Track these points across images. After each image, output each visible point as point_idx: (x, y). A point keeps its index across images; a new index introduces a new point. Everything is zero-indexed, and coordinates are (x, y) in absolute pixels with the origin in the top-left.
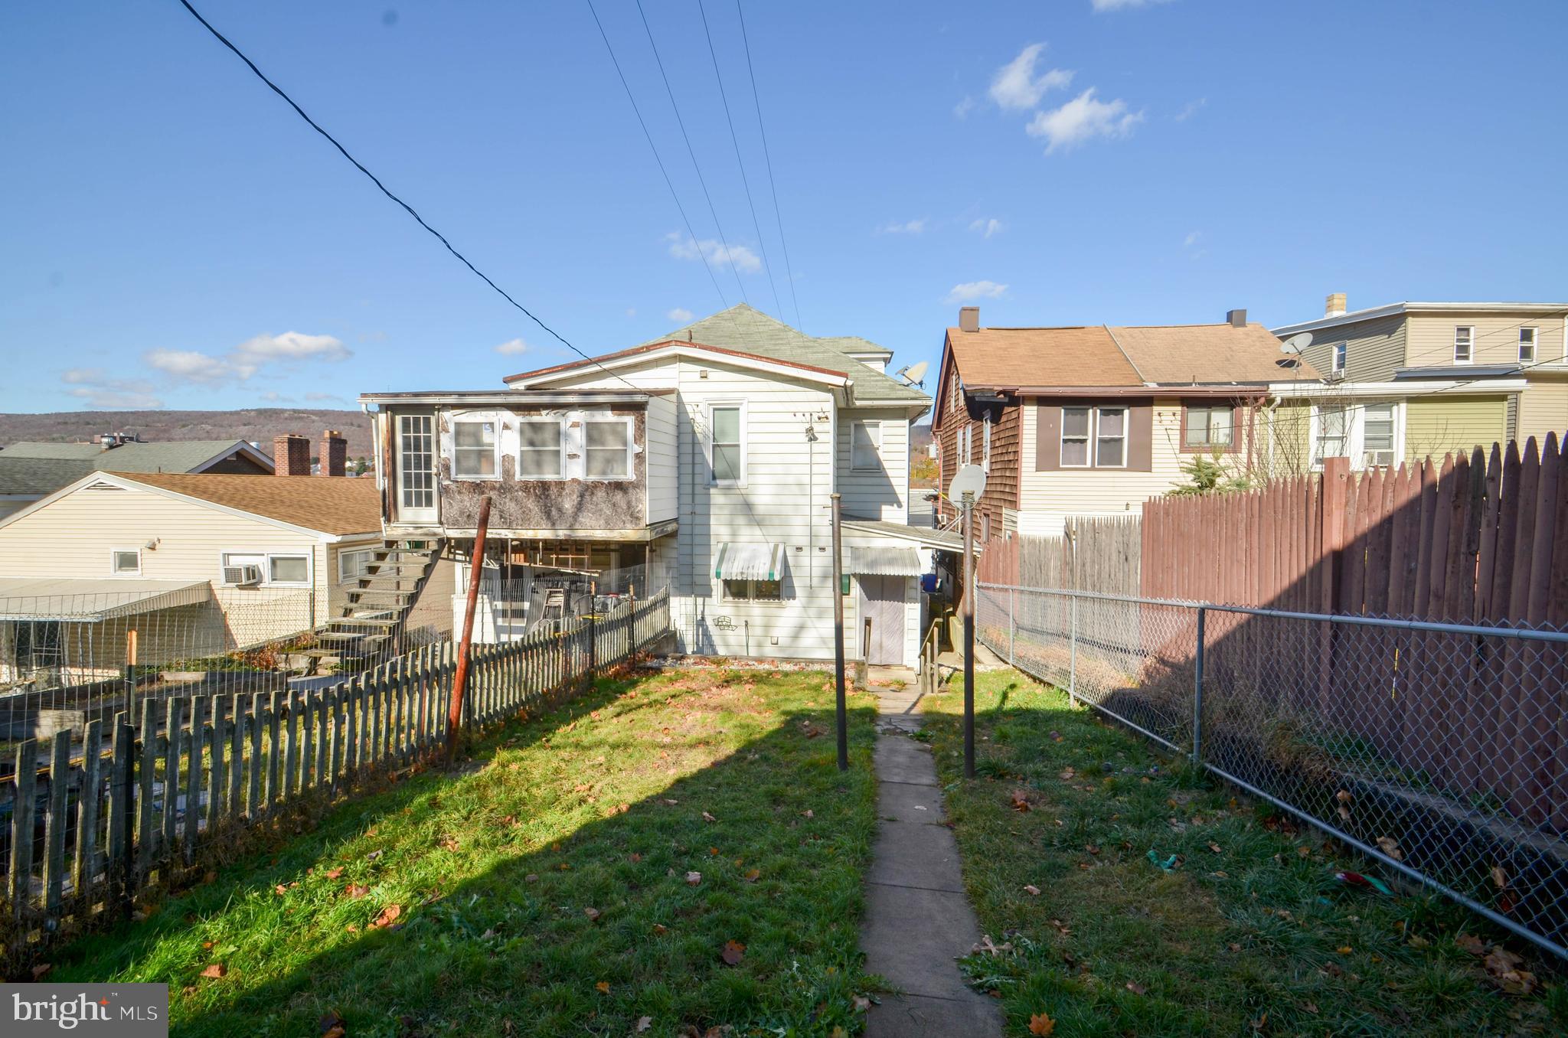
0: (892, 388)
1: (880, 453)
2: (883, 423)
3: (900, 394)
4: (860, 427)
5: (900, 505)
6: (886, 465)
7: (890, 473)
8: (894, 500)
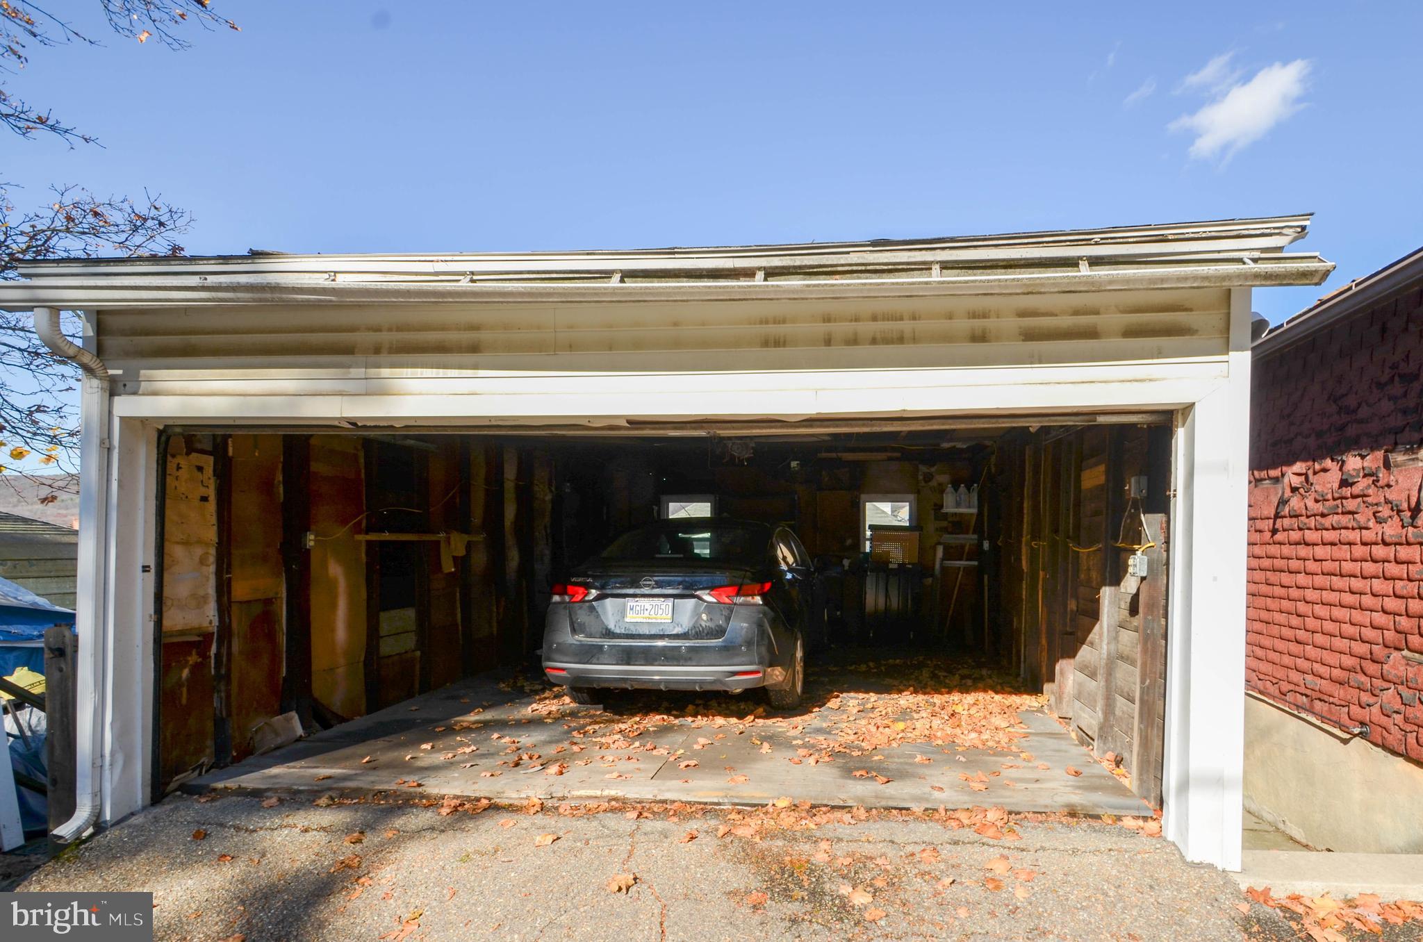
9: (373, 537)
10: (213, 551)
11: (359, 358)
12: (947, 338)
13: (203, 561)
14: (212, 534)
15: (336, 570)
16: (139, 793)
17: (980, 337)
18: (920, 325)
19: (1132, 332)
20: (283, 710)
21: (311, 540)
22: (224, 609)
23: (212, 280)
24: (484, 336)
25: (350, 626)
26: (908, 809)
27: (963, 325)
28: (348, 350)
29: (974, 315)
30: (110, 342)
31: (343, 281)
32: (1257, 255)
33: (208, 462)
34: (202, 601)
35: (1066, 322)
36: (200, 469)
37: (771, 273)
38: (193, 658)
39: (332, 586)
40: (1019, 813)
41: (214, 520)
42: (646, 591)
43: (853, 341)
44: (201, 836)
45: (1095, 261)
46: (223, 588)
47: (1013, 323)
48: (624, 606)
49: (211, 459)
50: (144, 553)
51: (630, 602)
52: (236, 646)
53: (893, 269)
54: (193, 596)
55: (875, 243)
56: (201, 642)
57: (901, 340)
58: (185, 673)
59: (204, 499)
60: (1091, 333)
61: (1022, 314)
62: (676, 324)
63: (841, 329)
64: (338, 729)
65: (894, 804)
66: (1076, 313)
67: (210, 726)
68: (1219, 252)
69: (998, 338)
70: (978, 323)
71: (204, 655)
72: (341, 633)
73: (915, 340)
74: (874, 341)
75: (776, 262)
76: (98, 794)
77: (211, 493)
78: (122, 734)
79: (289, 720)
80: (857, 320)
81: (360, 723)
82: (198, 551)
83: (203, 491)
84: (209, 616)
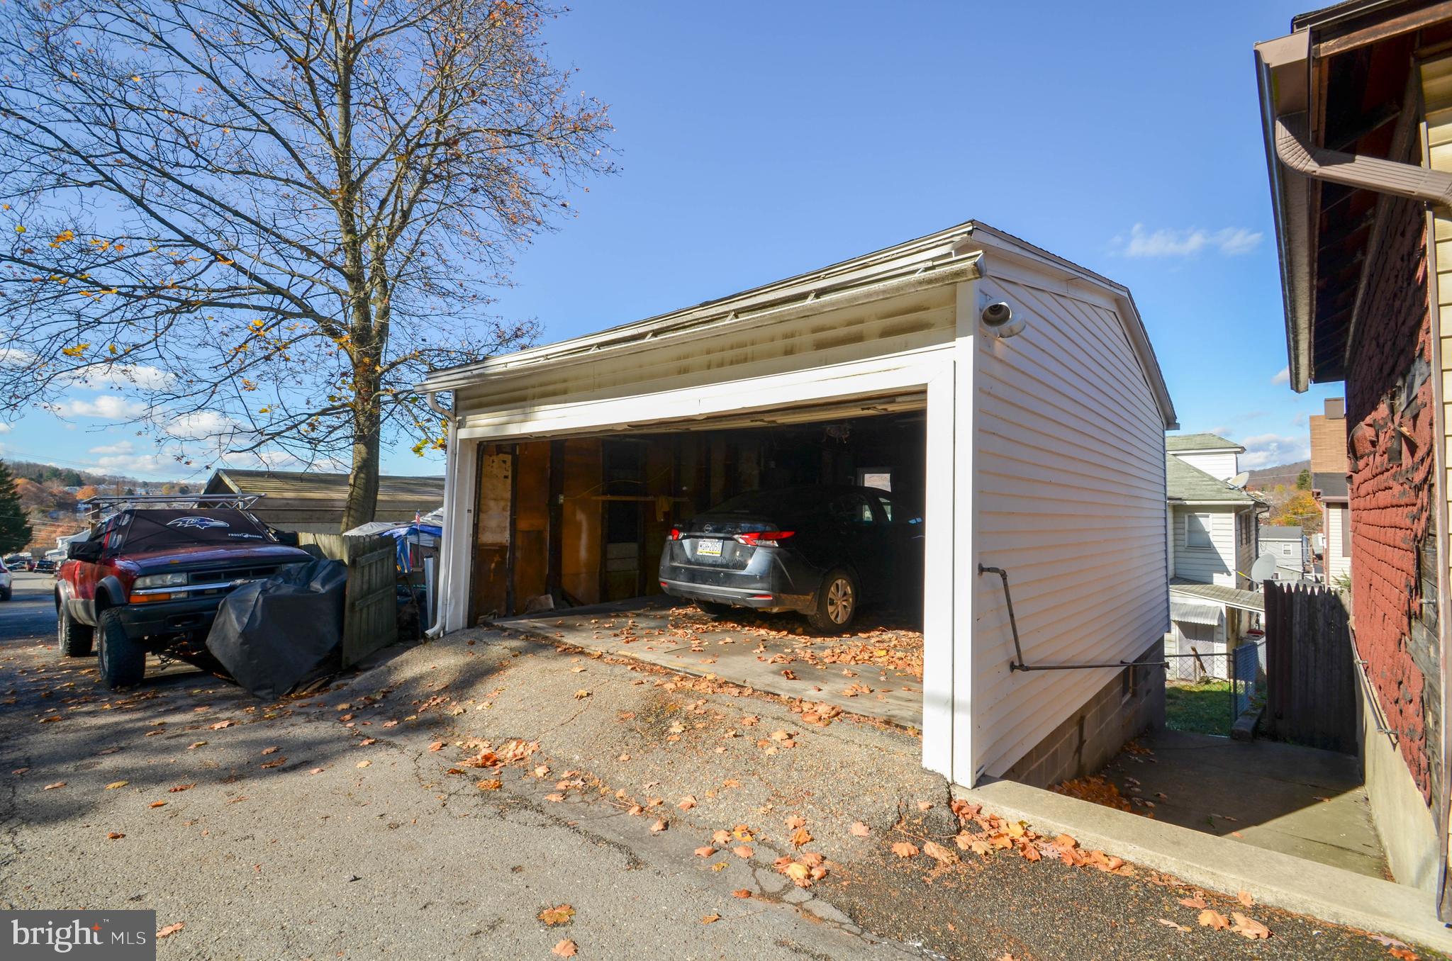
0: (1219, 491)
1: (1210, 535)
2: (1211, 515)
3: (1225, 496)
4: (1193, 520)
5: (1229, 574)
6: (1215, 545)
7: (1219, 551)
8: (1223, 569)
9: (609, 498)
10: (509, 504)
11: (528, 402)
12: (771, 355)
13: (504, 509)
14: (508, 495)
15: (581, 517)
16: (461, 621)
17: (789, 352)
18: (757, 348)
19: (886, 333)
20: (546, 594)
21: (561, 499)
22: (513, 535)
23: (474, 372)
24: (569, 384)
25: (590, 549)
26: (779, 695)
27: (780, 344)
28: (523, 399)
29: (786, 336)
30: (461, 404)
31: (510, 366)
32: (930, 264)
33: (509, 458)
34: (503, 529)
35: (842, 332)
36: (504, 462)
37: (656, 333)
38: (497, 559)
39: (579, 525)
40: (849, 713)
41: (510, 488)
42: (707, 534)
43: (721, 365)
44: (472, 643)
45: (820, 293)
46: (513, 524)
47: (809, 338)
48: (697, 543)
49: (510, 457)
50: (469, 503)
51: (701, 542)
52: (518, 554)
53: (712, 319)
54: (499, 526)
55: (702, 305)
56: (501, 549)
57: (745, 360)
58: (493, 565)
59: (506, 477)
60: (858, 338)
61: (815, 331)
62: (641, 366)
63: (716, 357)
64: (576, 608)
65: (772, 690)
66: (850, 324)
67: (504, 595)
68: (901, 268)
69: (800, 351)
70: (789, 341)
71: (503, 557)
72: (583, 554)
73: (753, 359)
74: (732, 363)
75: (656, 327)
76: (444, 617)
77: (509, 474)
78: (455, 591)
79: (547, 599)
80: (723, 350)
81: (591, 606)
82: (502, 504)
83: (506, 473)
84: (505, 538)
